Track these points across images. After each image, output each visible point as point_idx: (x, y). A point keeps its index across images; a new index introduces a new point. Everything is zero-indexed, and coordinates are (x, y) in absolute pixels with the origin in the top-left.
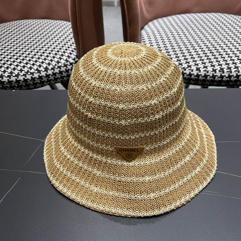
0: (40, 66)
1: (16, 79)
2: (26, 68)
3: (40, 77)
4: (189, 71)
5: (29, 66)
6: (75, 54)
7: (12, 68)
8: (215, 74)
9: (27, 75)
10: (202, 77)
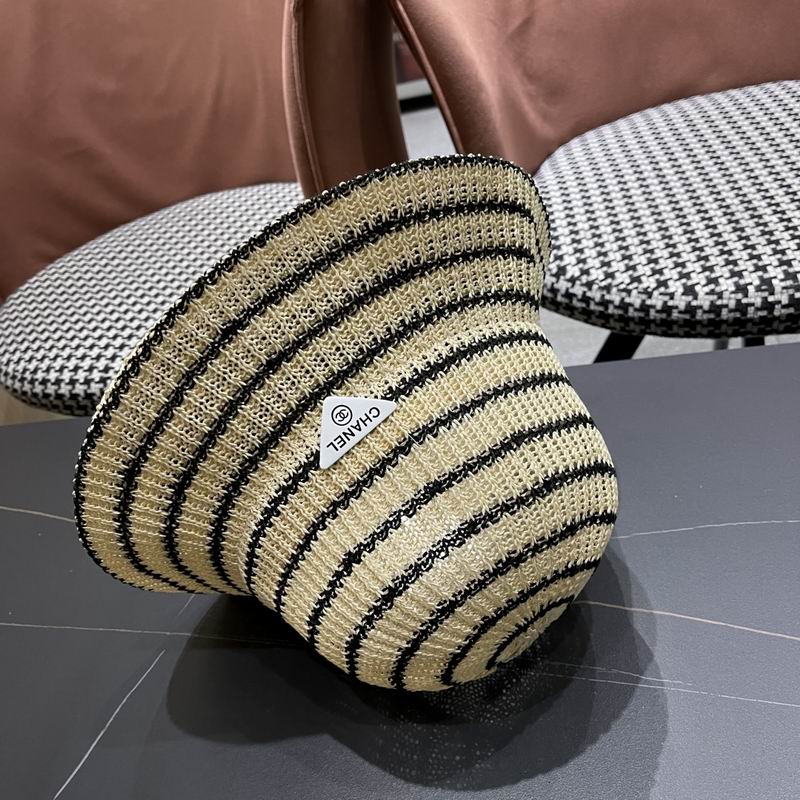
4: (660, 297)
10: (705, 312)
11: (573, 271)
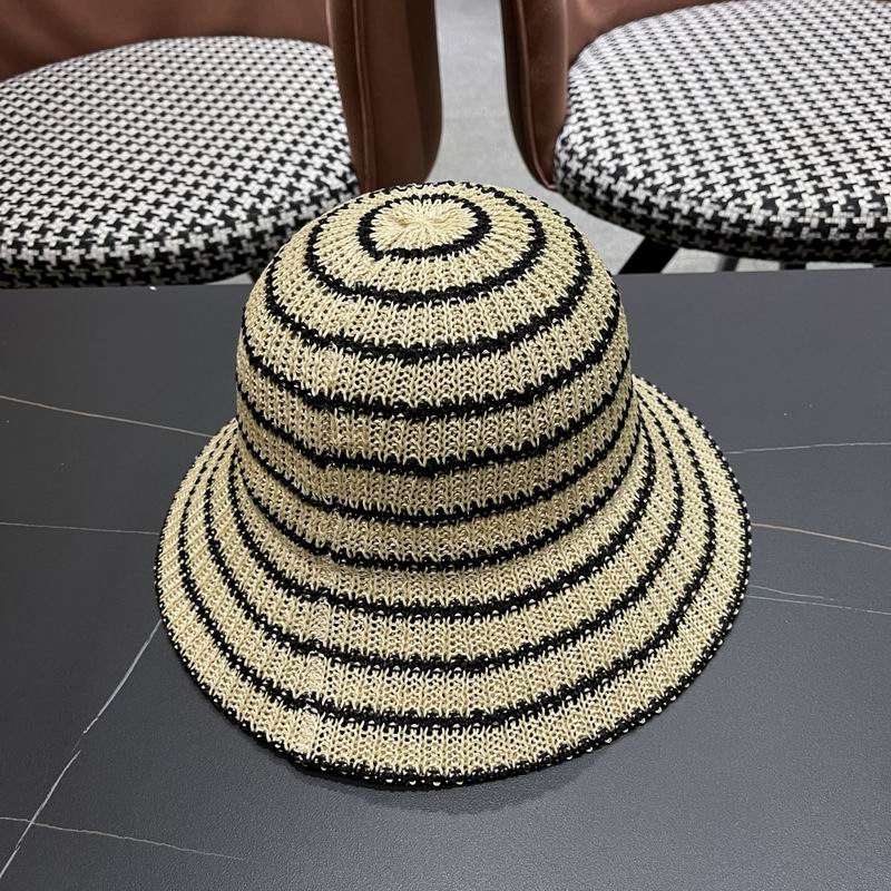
0: (232, 204)
1: (157, 250)
2: (186, 210)
3: (235, 242)
4: (737, 209)
5: (195, 203)
6: (347, 160)
7: (142, 213)
8: (828, 221)
9: (192, 237)
10: (784, 229)
11: (635, 172)
